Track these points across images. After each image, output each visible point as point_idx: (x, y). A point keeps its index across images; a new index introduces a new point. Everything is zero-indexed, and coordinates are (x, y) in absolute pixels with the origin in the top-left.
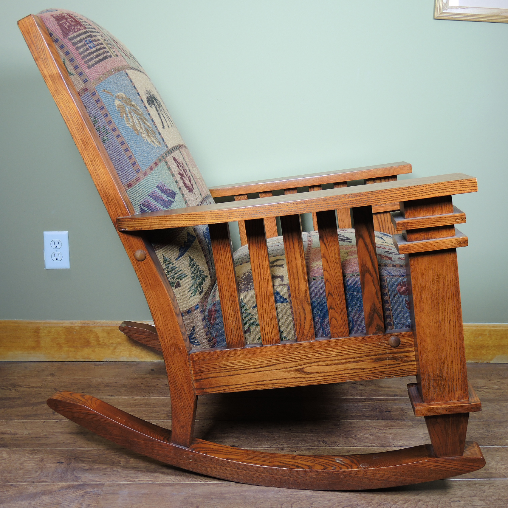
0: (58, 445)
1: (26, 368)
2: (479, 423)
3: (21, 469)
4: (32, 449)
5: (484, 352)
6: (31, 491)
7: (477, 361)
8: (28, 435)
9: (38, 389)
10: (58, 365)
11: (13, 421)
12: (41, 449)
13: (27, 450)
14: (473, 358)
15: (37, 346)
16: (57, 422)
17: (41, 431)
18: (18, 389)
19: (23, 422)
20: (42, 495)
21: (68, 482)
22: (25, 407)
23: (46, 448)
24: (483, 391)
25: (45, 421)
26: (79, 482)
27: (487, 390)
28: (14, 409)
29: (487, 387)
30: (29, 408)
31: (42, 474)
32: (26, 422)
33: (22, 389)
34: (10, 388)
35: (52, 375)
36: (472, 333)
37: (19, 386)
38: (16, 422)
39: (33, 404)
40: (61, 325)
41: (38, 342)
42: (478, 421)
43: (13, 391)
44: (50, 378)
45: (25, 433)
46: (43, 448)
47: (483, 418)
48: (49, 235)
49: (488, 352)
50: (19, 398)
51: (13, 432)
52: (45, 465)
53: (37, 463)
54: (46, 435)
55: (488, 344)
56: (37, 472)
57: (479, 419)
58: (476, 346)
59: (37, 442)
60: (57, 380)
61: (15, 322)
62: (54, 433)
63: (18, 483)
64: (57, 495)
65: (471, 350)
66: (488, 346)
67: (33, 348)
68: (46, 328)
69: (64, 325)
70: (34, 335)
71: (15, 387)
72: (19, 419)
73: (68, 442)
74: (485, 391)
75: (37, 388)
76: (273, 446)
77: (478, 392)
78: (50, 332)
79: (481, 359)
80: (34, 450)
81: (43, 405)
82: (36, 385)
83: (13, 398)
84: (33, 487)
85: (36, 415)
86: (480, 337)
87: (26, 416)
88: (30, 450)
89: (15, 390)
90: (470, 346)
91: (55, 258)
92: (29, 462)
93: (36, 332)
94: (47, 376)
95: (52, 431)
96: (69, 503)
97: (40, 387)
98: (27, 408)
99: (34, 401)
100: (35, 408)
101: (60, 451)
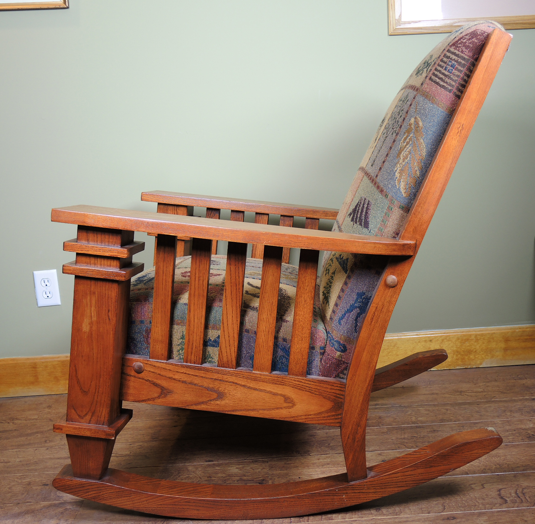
0: (46, 469)
1: (26, 402)
2: (454, 425)
3: (10, 492)
4: (21, 474)
5: (472, 357)
6: (16, 511)
7: (466, 367)
8: (19, 463)
9: (35, 421)
10: (56, 398)
11: (8, 451)
12: (30, 474)
13: (17, 476)
14: (462, 363)
15: (35, 381)
16: (47, 449)
17: (32, 458)
18: (16, 422)
19: (16, 452)
20: (25, 514)
21: (50, 501)
22: (20, 438)
23: (34, 473)
24: (466, 395)
25: (36, 449)
26: (60, 501)
27: (470, 394)
28: (10, 440)
29: (471, 391)
30: (23, 438)
31: (28, 495)
32: (19, 451)
33: (19, 422)
34: (9, 421)
35: (49, 407)
36: (458, 339)
37: (17, 419)
38: (10, 452)
39: (28, 435)
40: (56, 360)
41: (36, 377)
42: (454, 424)
43: (11, 424)
44: (47, 410)
45: (17, 461)
46: (31, 473)
47: (459, 420)
48: (39, 275)
49: (476, 356)
50: (15, 430)
51: (6, 461)
52: (31, 487)
53: (24, 486)
54: (36, 462)
55: (475, 348)
56: (23, 494)
57: (455, 421)
58: (464, 351)
59: (27, 468)
60: (54, 411)
61: (13, 360)
62: (44, 459)
63: (5, 505)
64: (39, 513)
65: (459, 356)
66: (476, 351)
67: (32, 383)
68: (43, 363)
69: (59, 359)
70: (33, 370)
71: (13, 420)
72: (12, 449)
73: (55, 466)
74: (467, 395)
75: (33, 419)
76: (247, 459)
77: (460, 396)
78: (46, 367)
79: (470, 364)
80: (23, 475)
81: (37, 435)
82: (33, 418)
83: (10, 430)
84: (18, 507)
85: (29, 444)
86: (467, 342)
87: (19, 446)
88: (19, 476)
89: (13, 423)
90: (458, 352)
91: (45, 296)
92: (17, 486)
93: (34, 368)
94: (45, 408)
95: (42, 457)
96: (48, 519)
97: (36, 419)
98: (22, 438)
99: (29, 431)
100: (29, 438)
101: (47, 474)
